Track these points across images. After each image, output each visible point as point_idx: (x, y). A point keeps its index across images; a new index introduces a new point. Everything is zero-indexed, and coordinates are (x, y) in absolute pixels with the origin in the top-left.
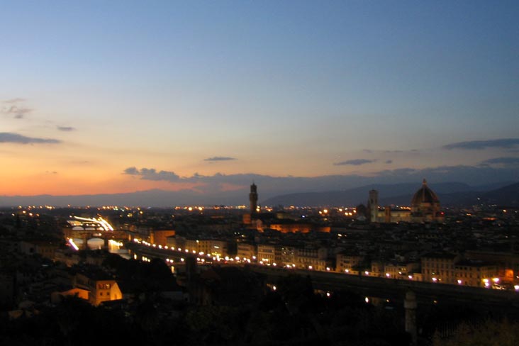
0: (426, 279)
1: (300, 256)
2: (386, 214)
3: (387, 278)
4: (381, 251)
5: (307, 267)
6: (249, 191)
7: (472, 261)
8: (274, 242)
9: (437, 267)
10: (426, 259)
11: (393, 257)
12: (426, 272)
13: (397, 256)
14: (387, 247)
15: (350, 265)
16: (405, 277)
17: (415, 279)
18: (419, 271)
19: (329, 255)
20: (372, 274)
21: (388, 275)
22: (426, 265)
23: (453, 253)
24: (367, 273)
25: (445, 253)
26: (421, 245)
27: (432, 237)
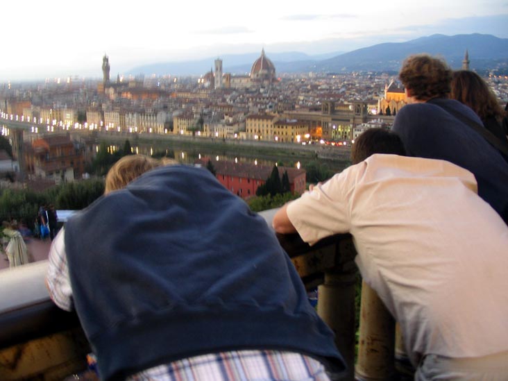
0: (249, 137)
1: (141, 120)
2: (227, 80)
3: (216, 138)
4: (213, 113)
5: (148, 130)
7: (288, 121)
8: (120, 108)
11: (223, 118)
12: (250, 131)
13: (226, 117)
14: (219, 110)
15: (185, 127)
16: (232, 137)
17: (240, 138)
18: (244, 130)
19: (167, 119)
20: (204, 134)
21: (217, 134)
22: (249, 125)
23: (272, 114)
24: (199, 133)
25: (266, 114)
26: (249, 107)
27: (262, 100)
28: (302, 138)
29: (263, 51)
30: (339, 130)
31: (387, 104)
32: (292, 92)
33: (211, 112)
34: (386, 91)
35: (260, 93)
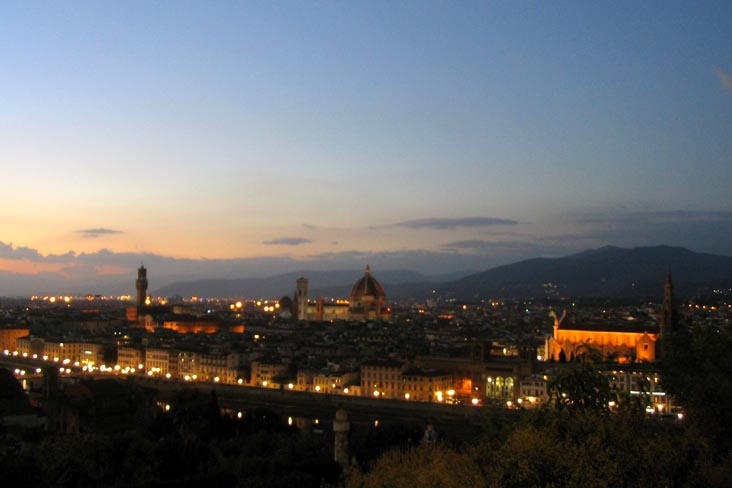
0: (366, 394)
1: (202, 364)
2: (318, 310)
3: (316, 393)
4: (310, 357)
5: (212, 379)
6: (136, 277)
7: (423, 370)
8: (168, 346)
9: (380, 379)
10: (366, 368)
11: (325, 365)
12: (366, 383)
13: (329, 364)
14: (318, 353)
15: (269, 376)
16: (339, 392)
17: (352, 393)
18: (358, 383)
19: (241, 362)
20: (298, 388)
21: (318, 388)
22: (366, 375)
23: (400, 360)
24: (291, 386)
25: (390, 359)
26: (360, 349)
27: (375, 340)
28: (445, 396)
29: (368, 268)
30: (497, 383)
31: (558, 346)
32: (414, 329)
33: (306, 356)
34: (555, 328)
35: (368, 330)
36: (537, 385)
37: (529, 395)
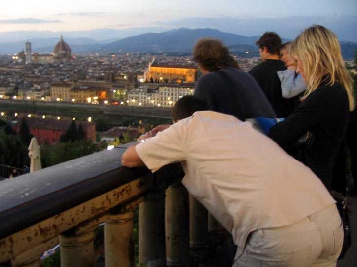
0: (53, 100)
2: (35, 58)
3: (28, 100)
4: (25, 82)
7: (81, 87)
10: (53, 87)
11: (33, 86)
12: (53, 95)
13: (35, 85)
14: (30, 80)
15: (3, 93)
16: (40, 99)
17: (46, 100)
18: (49, 95)
20: (19, 98)
21: (29, 98)
22: (53, 91)
23: (69, 82)
24: (15, 97)
25: (65, 82)
26: (52, 78)
27: (62, 73)
28: (92, 100)
29: (62, 37)
30: (118, 93)
31: (151, 75)
32: (84, 67)
33: (23, 82)
34: (149, 66)
35: (60, 68)
36: (136, 94)
37: (132, 99)
